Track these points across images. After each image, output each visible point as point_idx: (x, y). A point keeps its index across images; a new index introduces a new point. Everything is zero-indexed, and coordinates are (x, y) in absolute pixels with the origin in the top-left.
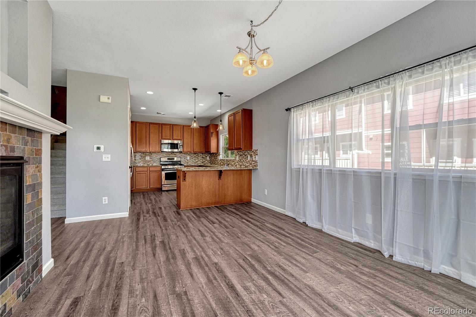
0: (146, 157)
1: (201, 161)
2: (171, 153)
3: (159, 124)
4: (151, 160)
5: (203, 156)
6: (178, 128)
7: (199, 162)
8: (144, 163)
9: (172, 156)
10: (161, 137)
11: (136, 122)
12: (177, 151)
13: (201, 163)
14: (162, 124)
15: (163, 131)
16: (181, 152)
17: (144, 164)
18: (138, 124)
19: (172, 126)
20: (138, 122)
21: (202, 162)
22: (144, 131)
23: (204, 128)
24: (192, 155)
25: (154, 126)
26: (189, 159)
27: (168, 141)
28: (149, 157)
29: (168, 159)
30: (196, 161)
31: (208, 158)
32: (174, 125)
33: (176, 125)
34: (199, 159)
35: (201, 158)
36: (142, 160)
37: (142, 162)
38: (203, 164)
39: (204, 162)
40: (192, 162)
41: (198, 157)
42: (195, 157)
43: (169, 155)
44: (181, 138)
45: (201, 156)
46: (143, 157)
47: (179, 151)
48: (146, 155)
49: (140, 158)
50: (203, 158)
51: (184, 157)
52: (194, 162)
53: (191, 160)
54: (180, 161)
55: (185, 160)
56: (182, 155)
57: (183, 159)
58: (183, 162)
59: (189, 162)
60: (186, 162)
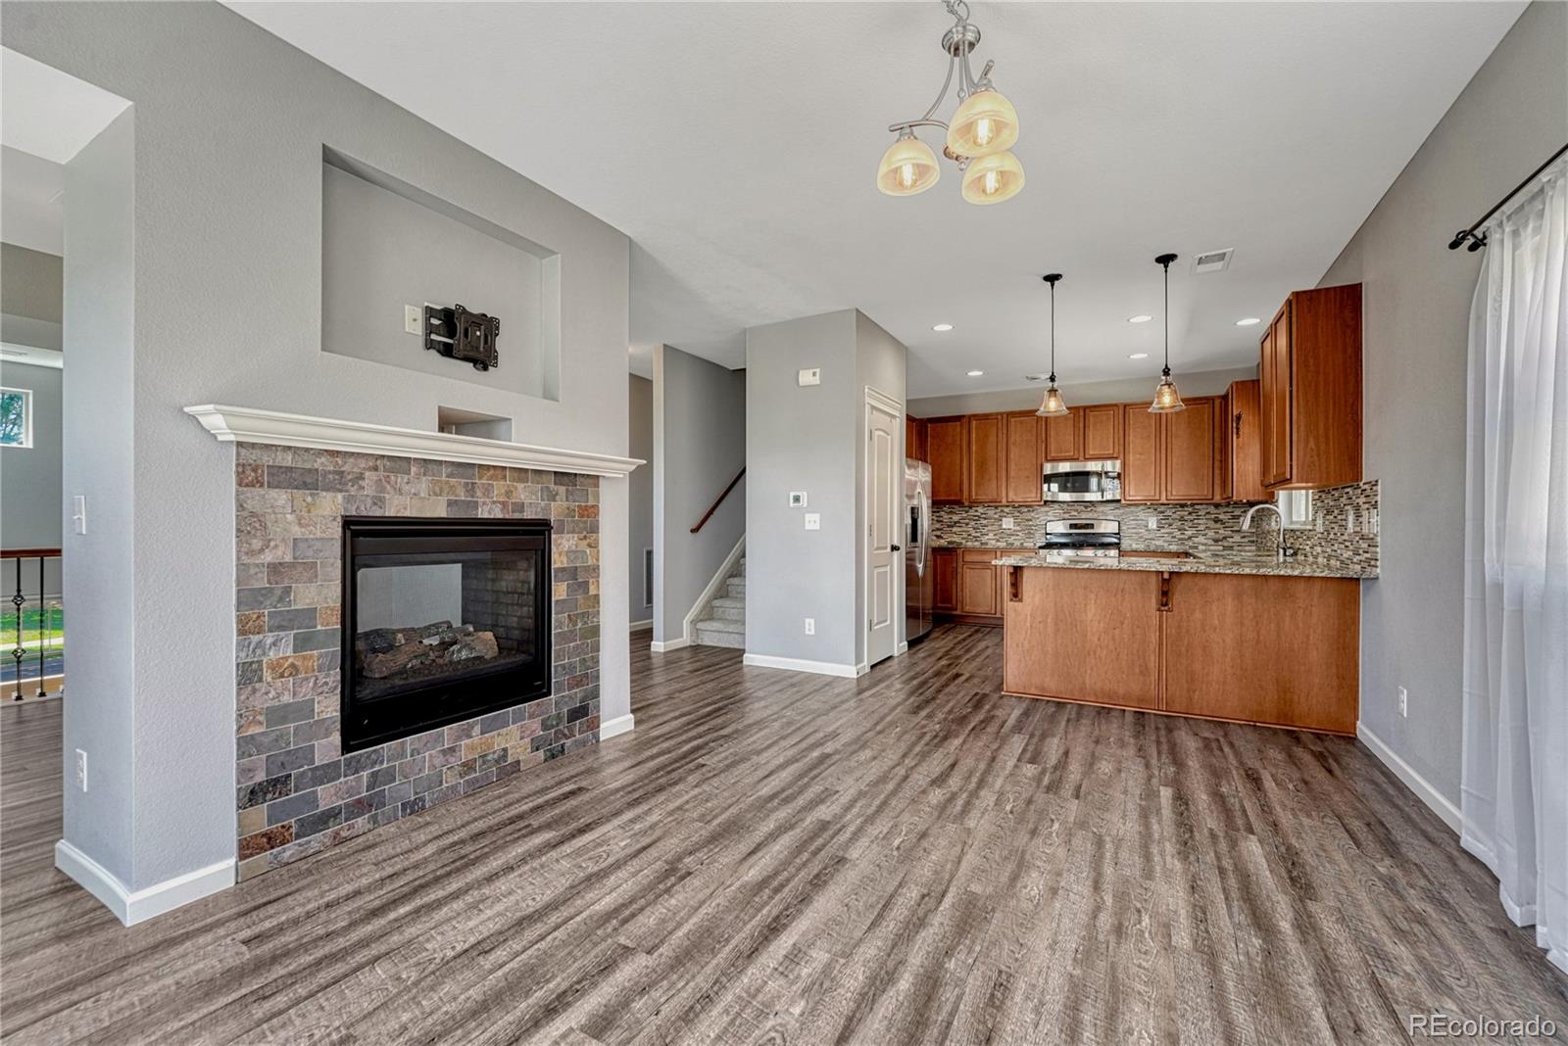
0: (1004, 519)
1: (1211, 534)
2: (1086, 507)
4: (1018, 528)
5: (1221, 517)
6: (1104, 418)
7: (1201, 539)
8: (997, 537)
9: (1090, 515)
10: (1044, 455)
11: (970, 417)
12: (1100, 499)
13: (1211, 542)
15: (1053, 436)
16: (1119, 501)
17: (998, 541)
18: (975, 423)
19: (1082, 413)
20: (975, 416)
21: (1216, 541)
22: (992, 439)
23: (1218, 402)
24: (1168, 513)
25: (1021, 423)
26: (1155, 527)
27: (1069, 467)
28: (1012, 520)
29: (1072, 526)
30: (1189, 533)
32: (1089, 407)
33: (1095, 406)
34: (1202, 527)
35: (1211, 524)
36: (990, 528)
37: (991, 535)
38: (1221, 548)
39: (1225, 538)
40: (1169, 539)
41: (1196, 521)
42: (1182, 519)
43: (1076, 514)
44: (1116, 450)
45: (1208, 513)
46: (995, 519)
47: (1105, 499)
48: (1002, 514)
49: (985, 522)
50: (1218, 525)
51: (1135, 518)
52: (1177, 540)
53: (1163, 530)
54: (1118, 534)
55: (1140, 530)
56: (1124, 514)
57: (1131, 526)
58: (1132, 538)
59: (1156, 538)
60: (1144, 539)
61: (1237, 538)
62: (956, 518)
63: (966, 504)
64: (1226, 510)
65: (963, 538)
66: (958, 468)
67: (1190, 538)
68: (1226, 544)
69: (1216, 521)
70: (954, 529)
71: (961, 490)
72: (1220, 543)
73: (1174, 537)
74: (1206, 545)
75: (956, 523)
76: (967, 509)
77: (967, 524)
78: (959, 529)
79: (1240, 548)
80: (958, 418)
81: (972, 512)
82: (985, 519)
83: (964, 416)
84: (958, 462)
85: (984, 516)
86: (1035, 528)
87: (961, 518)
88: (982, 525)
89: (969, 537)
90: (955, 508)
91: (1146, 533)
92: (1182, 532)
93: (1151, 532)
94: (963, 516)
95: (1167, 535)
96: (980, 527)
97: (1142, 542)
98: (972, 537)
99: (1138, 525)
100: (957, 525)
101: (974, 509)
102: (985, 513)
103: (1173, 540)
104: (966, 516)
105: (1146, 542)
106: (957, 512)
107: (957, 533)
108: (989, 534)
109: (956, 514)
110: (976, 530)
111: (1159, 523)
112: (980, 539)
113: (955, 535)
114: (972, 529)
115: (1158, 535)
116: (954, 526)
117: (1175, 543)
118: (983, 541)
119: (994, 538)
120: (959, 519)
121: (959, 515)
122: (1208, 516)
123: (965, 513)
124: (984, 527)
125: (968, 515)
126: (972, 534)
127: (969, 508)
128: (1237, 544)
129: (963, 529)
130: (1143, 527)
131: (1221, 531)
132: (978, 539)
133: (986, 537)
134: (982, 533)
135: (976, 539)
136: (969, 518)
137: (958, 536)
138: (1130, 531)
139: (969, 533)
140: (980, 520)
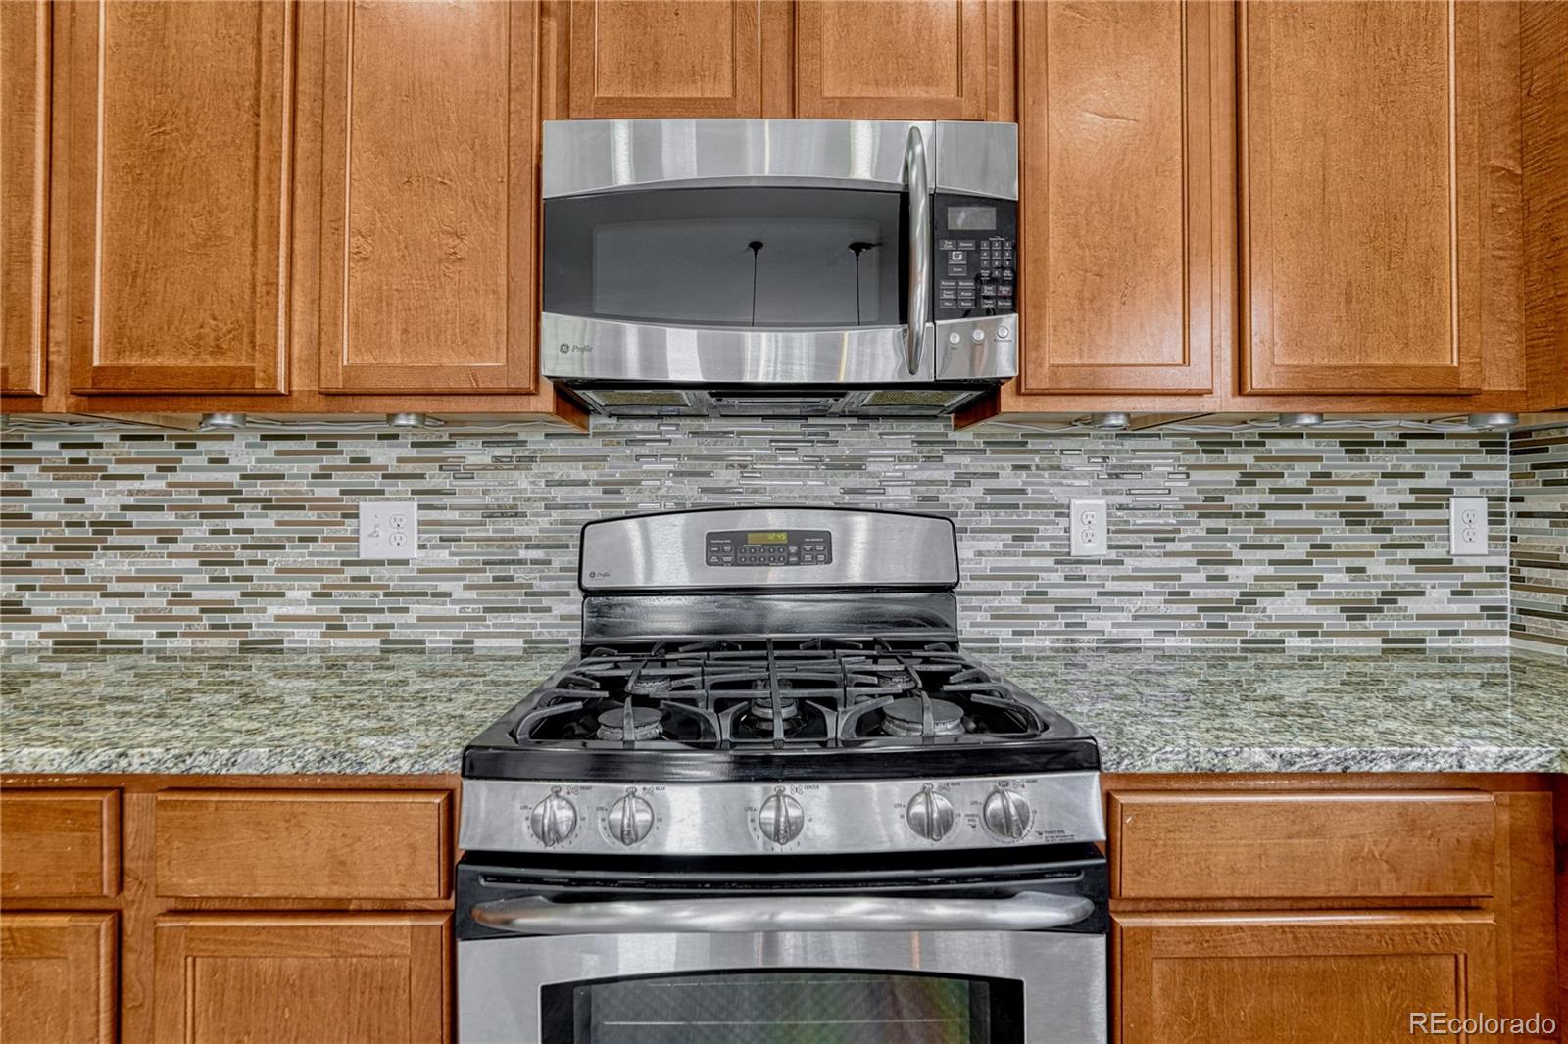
0: (367, 507)
4: (443, 557)
5: (1379, 496)
8: (331, 609)
13: (1331, 617)
17: (335, 628)
21: (1355, 611)
28: (411, 511)
30: (1245, 573)
31: (1468, 533)
34: (1297, 549)
35: (1337, 532)
36: (293, 556)
37: (299, 598)
38: (1376, 643)
39: (1390, 597)
40: (1157, 605)
41: (1272, 517)
42: (1212, 505)
43: (730, 478)
45: (1322, 477)
46: (323, 505)
47: (923, 376)
48: (360, 479)
49: (265, 523)
50: (1364, 538)
51: (1005, 501)
52: (1192, 609)
53: (1131, 563)
54: (947, 588)
55: (1034, 562)
56: (962, 480)
57: (994, 543)
58: (996, 602)
59: (1103, 602)
60: (1050, 609)
61: (1437, 598)
62: (103, 500)
64: (1390, 461)
65: (144, 618)
67: (1248, 598)
68: (1395, 628)
69: (1356, 514)
70: (98, 565)
72: (1370, 623)
73: (1180, 596)
74: (1308, 631)
75: (102, 527)
76: (167, 448)
77: (167, 537)
78: (127, 566)
81: (195, 467)
82: (267, 504)
85: (261, 489)
86: (538, 554)
87: (131, 501)
88: (249, 539)
89: (177, 611)
90: (99, 445)
91: (1057, 577)
92: (1214, 570)
93: (1085, 569)
94: (147, 485)
95: (1150, 586)
96: (240, 554)
97: (1043, 625)
98: (195, 611)
99: (1022, 536)
100: (112, 540)
101: (201, 445)
102: (267, 468)
103: (1174, 609)
104: (161, 485)
105: (1060, 624)
106: (113, 469)
107: (114, 587)
108: (290, 595)
109: (104, 477)
110: (218, 571)
111: (1116, 528)
112: (238, 618)
113: (98, 602)
114: (194, 563)
115: (1111, 586)
116: (95, 548)
117: (1184, 625)
118: (256, 633)
119: (312, 610)
120: (124, 508)
121: (120, 485)
122: (1321, 493)
123: (152, 469)
124: (259, 555)
125: (171, 477)
126: (197, 595)
127: (179, 446)
128: (1436, 626)
129: (144, 563)
130: (1047, 546)
131: (1376, 566)
132: (228, 619)
133: (274, 609)
134: (249, 587)
135: (217, 618)
136: (179, 496)
137: (115, 603)
138: (987, 565)
139: (179, 587)
140: (237, 508)
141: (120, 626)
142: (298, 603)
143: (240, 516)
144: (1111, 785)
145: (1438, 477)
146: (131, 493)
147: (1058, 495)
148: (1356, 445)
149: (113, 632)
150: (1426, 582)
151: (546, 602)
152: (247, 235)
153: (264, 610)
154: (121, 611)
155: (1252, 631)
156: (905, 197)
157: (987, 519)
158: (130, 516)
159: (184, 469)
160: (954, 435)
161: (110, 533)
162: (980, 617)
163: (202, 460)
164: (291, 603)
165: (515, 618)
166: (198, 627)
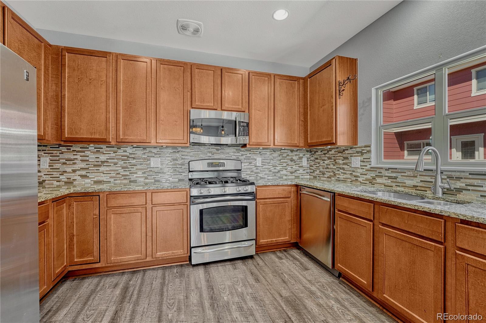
0: (151, 159)
2: (217, 149)
3: (185, 64)
5: (294, 158)
6: (235, 79)
7: (284, 172)
8: (146, 175)
9: (220, 155)
10: (189, 103)
11: (117, 55)
12: (234, 143)
13: (289, 174)
14: (192, 65)
15: (196, 84)
16: (244, 145)
17: (146, 178)
18: (122, 63)
19: (219, 73)
21: (292, 173)
22: (142, 82)
23: (301, 81)
24: (267, 155)
25: (170, 70)
26: (260, 165)
27: (209, 114)
28: (160, 160)
29: (209, 164)
30: (278, 168)
31: (305, 163)
32: (226, 68)
33: (229, 68)
34: (285, 165)
35: (290, 163)
36: (139, 167)
37: (140, 173)
38: (294, 177)
39: (296, 171)
40: (267, 172)
41: (282, 161)
43: (210, 155)
44: (244, 104)
45: (288, 155)
46: (145, 159)
47: (238, 143)
48: (150, 155)
49: (134, 161)
50: (293, 163)
51: (248, 158)
52: (272, 173)
53: (264, 167)
54: (240, 170)
55: (252, 167)
56: (242, 155)
57: (246, 164)
58: (247, 172)
59: (261, 172)
60: (254, 173)
61: (301, 171)
62: (103, 158)
63: (113, 143)
64: (296, 153)
65: (111, 177)
66: (103, 105)
67: (279, 171)
68: (296, 175)
69: (292, 160)
70: (102, 169)
71: (107, 129)
72: (293, 174)
73: (270, 171)
75: (103, 162)
76: (115, 149)
77: (115, 164)
78: (108, 169)
79: (302, 177)
80: (104, 54)
81: (120, 152)
82: (134, 158)
83: (110, 53)
84: (104, 99)
85: (133, 156)
86: (180, 166)
87: (108, 158)
88: (131, 164)
89: (117, 176)
90: (102, 148)
91: (255, 169)
92: (275, 168)
93: (258, 168)
94: (111, 155)
95: (266, 170)
96: (129, 167)
97: (253, 175)
98: (121, 176)
99: (250, 163)
100: (105, 164)
101: (122, 148)
102: (134, 153)
103: (270, 173)
104: (114, 155)
105: (255, 175)
106: (105, 152)
107: (105, 172)
108: (138, 173)
109: (103, 154)
110: (125, 169)
111: (262, 162)
112: (129, 177)
113: (102, 175)
114: (121, 168)
115: (262, 170)
116: (102, 166)
117: (271, 175)
118: (132, 179)
119: (142, 175)
120: (107, 159)
121: (106, 155)
122: (288, 157)
123: (112, 152)
124: (133, 167)
125: (116, 154)
126: (121, 173)
127: (117, 149)
128: (301, 175)
129: (111, 168)
130: (253, 165)
131: (294, 167)
132: (127, 177)
133: (135, 175)
134: (131, 172)
135: (125, 177)
136: (117, 157)
137: (105, 175)
138: (245, 167)
139: (118, 172)
140: (128, 159)
141: (106, 179)
142: (140, 174)
143: (129, 160)
144: (256, 188)
145: (301, 155)
146: (108, 156)
147: (255, 157)
148: (292, 151)
149: (105, 180)
150: (300, 169)
151: (181, 173)
152: (145, 120)
153: (133, 176)
154: (107, 176)
155: (279, 176)
156: (236, 122)
157: (246, 161)
158: (108, 160)
159: (118, 152)
160: (241, 149)
161: (105, 163)
162: (244, 174)
163: (122, 151)
164: (138, 174)
165: (176, 176)
166: (121, 179)
